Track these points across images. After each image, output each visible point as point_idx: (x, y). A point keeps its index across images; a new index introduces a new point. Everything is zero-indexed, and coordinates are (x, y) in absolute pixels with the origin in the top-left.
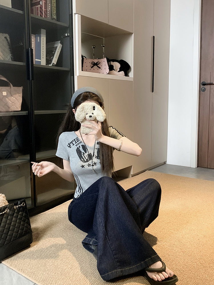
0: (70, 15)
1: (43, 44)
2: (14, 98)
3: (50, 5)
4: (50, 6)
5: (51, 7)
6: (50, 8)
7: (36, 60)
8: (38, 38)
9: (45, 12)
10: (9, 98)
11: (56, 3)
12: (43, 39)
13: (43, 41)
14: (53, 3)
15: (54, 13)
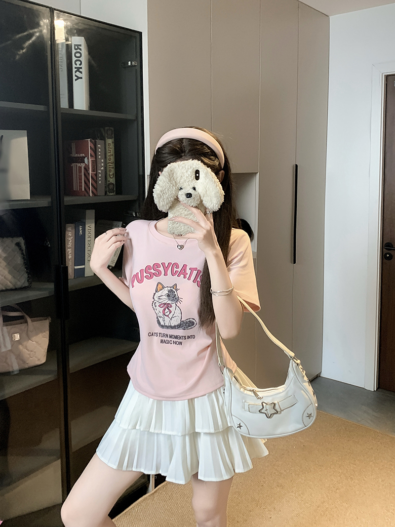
1: (89, 237)
2: (34, 342)
3: (102, 161)
4: (102, 163)
5: (106, 164)
6: (102, 166)
7: (76, 267)
8: (81, 229)
9: (95, 177)
10: (25, 343)
11: (114, 155)
12: (90, 228)
13: (89, 231)
14: (109, 156)
15: (111, 174)
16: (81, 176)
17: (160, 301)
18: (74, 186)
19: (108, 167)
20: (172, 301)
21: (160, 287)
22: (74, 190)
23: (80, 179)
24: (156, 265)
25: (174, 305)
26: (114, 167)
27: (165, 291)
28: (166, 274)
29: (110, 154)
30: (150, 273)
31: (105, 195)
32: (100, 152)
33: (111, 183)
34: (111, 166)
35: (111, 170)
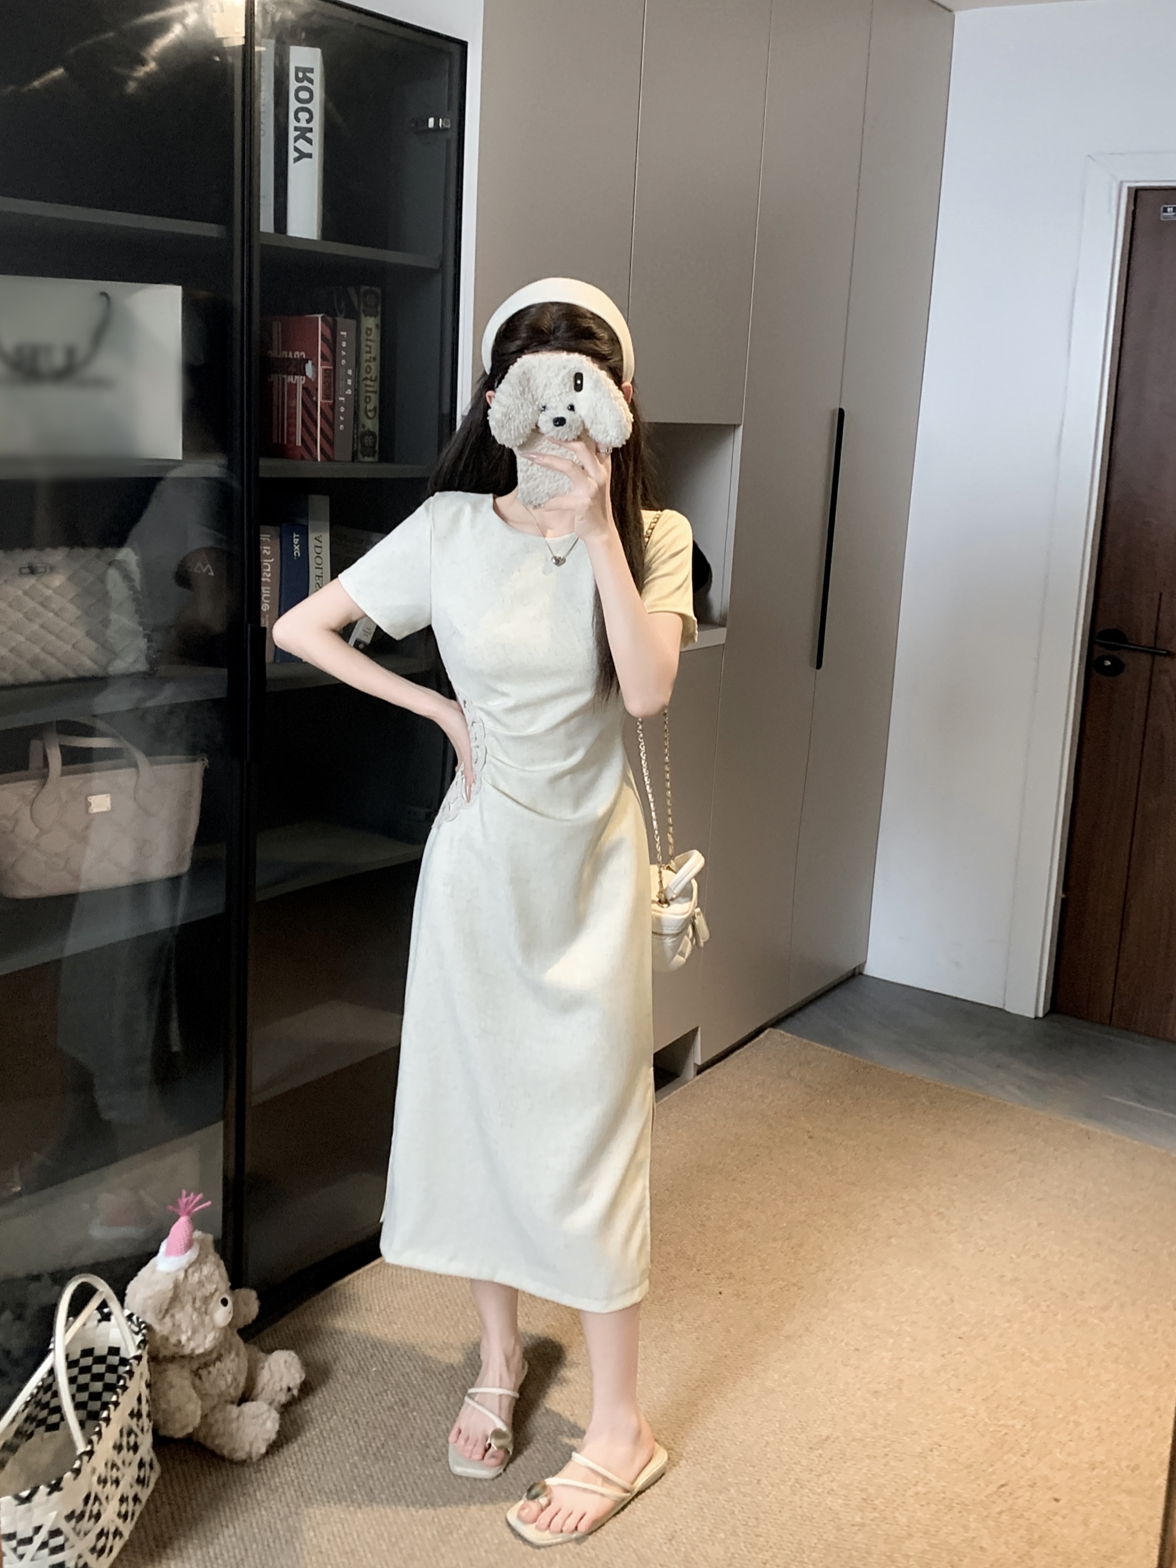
0: (441, 415)
3: (350, 372)
4: (350, 377)
5: (357, 382)
6: (349, 387)
8: (296, 541)
9: (330, 415)
11: (379, 359)
12: (319, 543)
13: (318, 550)
14: (367, 361)
15: (370, 407)
16: (295, 408)
18: (275, 432)
19: (363, 390)
22: (276, 441)
23: (293, 416)
26: (378, 390)
31: (353, 460)
32: (344, 349)
33: (369, 431)
34: (370, 386)
35: (370, 397)
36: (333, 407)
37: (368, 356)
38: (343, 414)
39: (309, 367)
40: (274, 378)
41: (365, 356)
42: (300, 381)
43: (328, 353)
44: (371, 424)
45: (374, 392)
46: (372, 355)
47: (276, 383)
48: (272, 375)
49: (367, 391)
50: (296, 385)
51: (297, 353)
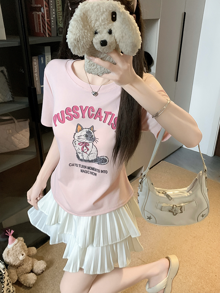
2: (21, 135)
4: (54, 11)
5: (56, 13)
6: (54, 14)
7: (42, 86)
8: (42, 59)
9: (49, 23)
10: (15, 135)
11: (61, 5)
12: (48, 58)
13: (48, 60)
14: (58, 6)
15: (60, 20)
16: (40, 22)
17: (79, 140)
18: (36, 29)
19: (58, 15)
20: (89, 140)
21: (79, 128)
22: (36, 32)
23: (40, 24)
24: (75, 108)
25: (91, 144)
26: (62, 14)
27: (84, 132)
28: (83, 117)
29: (59, 4)
30: (70, 115)
31: (57, 36)
32: (51, 3)
33: (61, 27)
34: (60, 14)
35: (60, 17)
36: (50, 21)
37: (58, 5)
38: (53, 23)
39: (42, 9)
40: (34, 13)
41: (57, 5)
42: (40, 13)
43: (47, 4)
44: (61, 25)
45: (61, 16)
46: (60, 4)
47: (34, 14)
48: (33, 12)
49: (59, 15)
50: (39, 15)
51: (39, 5)
